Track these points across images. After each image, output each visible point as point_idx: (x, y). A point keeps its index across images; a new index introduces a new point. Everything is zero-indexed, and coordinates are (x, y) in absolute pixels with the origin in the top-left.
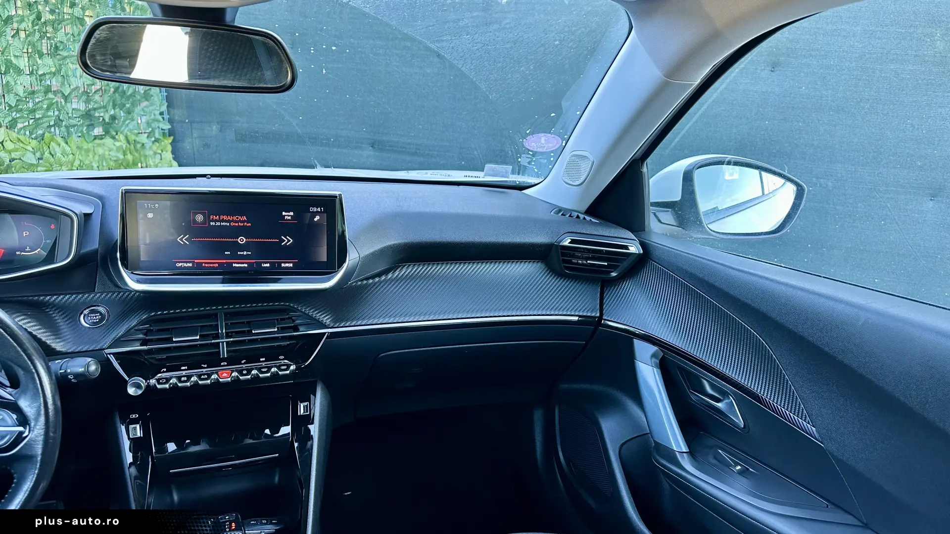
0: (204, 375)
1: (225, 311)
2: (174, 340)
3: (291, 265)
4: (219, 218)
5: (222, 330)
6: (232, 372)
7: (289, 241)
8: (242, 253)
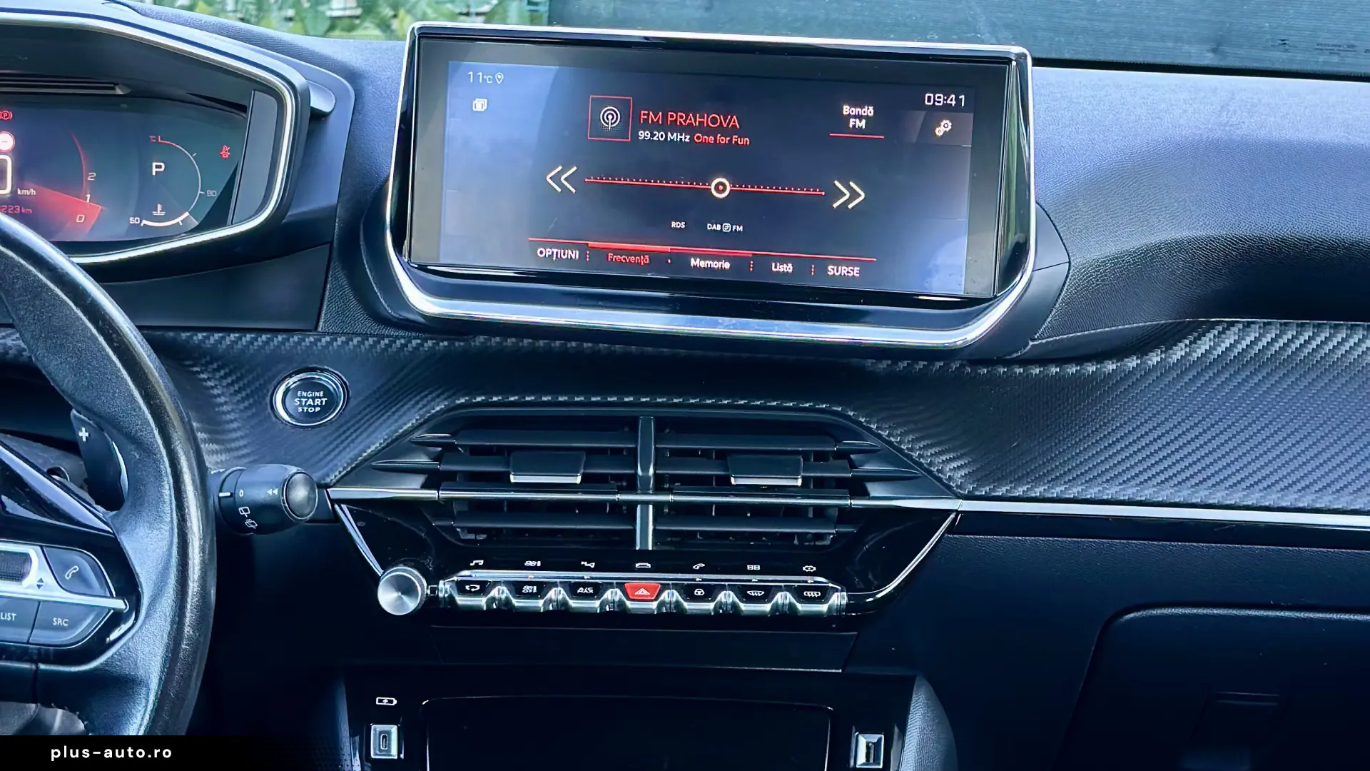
0: (585, 586)
1: (660, 412)
2: (513, 479)
3: (856, 272)
4: (665, 117)
5: (645, 469)
6: (665, 587)
7: (854, 195)
8: (719, 227)
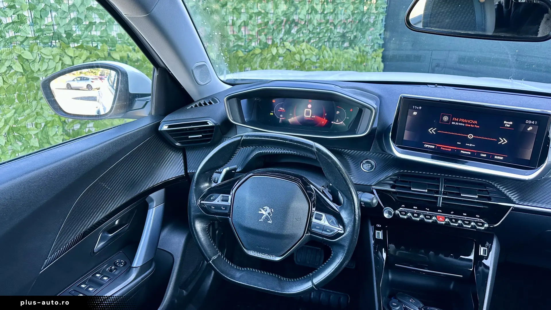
0: (428, 215)
1: (445, 177)
2: (412, 189)
3: (502, 158)
4: (459, 120)
5: (442, 189)
6: (446, 218)
7: (504, 141)
8: (469, 145)
